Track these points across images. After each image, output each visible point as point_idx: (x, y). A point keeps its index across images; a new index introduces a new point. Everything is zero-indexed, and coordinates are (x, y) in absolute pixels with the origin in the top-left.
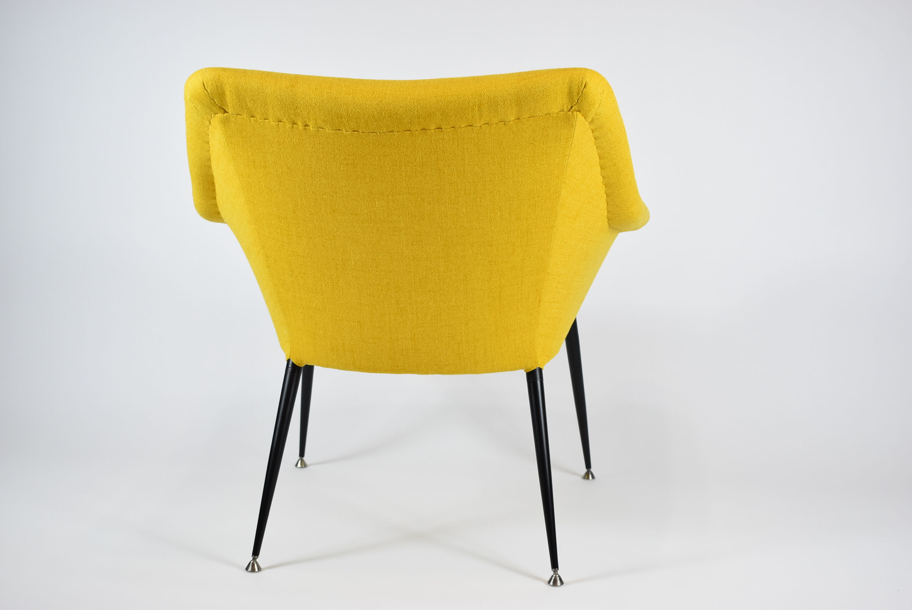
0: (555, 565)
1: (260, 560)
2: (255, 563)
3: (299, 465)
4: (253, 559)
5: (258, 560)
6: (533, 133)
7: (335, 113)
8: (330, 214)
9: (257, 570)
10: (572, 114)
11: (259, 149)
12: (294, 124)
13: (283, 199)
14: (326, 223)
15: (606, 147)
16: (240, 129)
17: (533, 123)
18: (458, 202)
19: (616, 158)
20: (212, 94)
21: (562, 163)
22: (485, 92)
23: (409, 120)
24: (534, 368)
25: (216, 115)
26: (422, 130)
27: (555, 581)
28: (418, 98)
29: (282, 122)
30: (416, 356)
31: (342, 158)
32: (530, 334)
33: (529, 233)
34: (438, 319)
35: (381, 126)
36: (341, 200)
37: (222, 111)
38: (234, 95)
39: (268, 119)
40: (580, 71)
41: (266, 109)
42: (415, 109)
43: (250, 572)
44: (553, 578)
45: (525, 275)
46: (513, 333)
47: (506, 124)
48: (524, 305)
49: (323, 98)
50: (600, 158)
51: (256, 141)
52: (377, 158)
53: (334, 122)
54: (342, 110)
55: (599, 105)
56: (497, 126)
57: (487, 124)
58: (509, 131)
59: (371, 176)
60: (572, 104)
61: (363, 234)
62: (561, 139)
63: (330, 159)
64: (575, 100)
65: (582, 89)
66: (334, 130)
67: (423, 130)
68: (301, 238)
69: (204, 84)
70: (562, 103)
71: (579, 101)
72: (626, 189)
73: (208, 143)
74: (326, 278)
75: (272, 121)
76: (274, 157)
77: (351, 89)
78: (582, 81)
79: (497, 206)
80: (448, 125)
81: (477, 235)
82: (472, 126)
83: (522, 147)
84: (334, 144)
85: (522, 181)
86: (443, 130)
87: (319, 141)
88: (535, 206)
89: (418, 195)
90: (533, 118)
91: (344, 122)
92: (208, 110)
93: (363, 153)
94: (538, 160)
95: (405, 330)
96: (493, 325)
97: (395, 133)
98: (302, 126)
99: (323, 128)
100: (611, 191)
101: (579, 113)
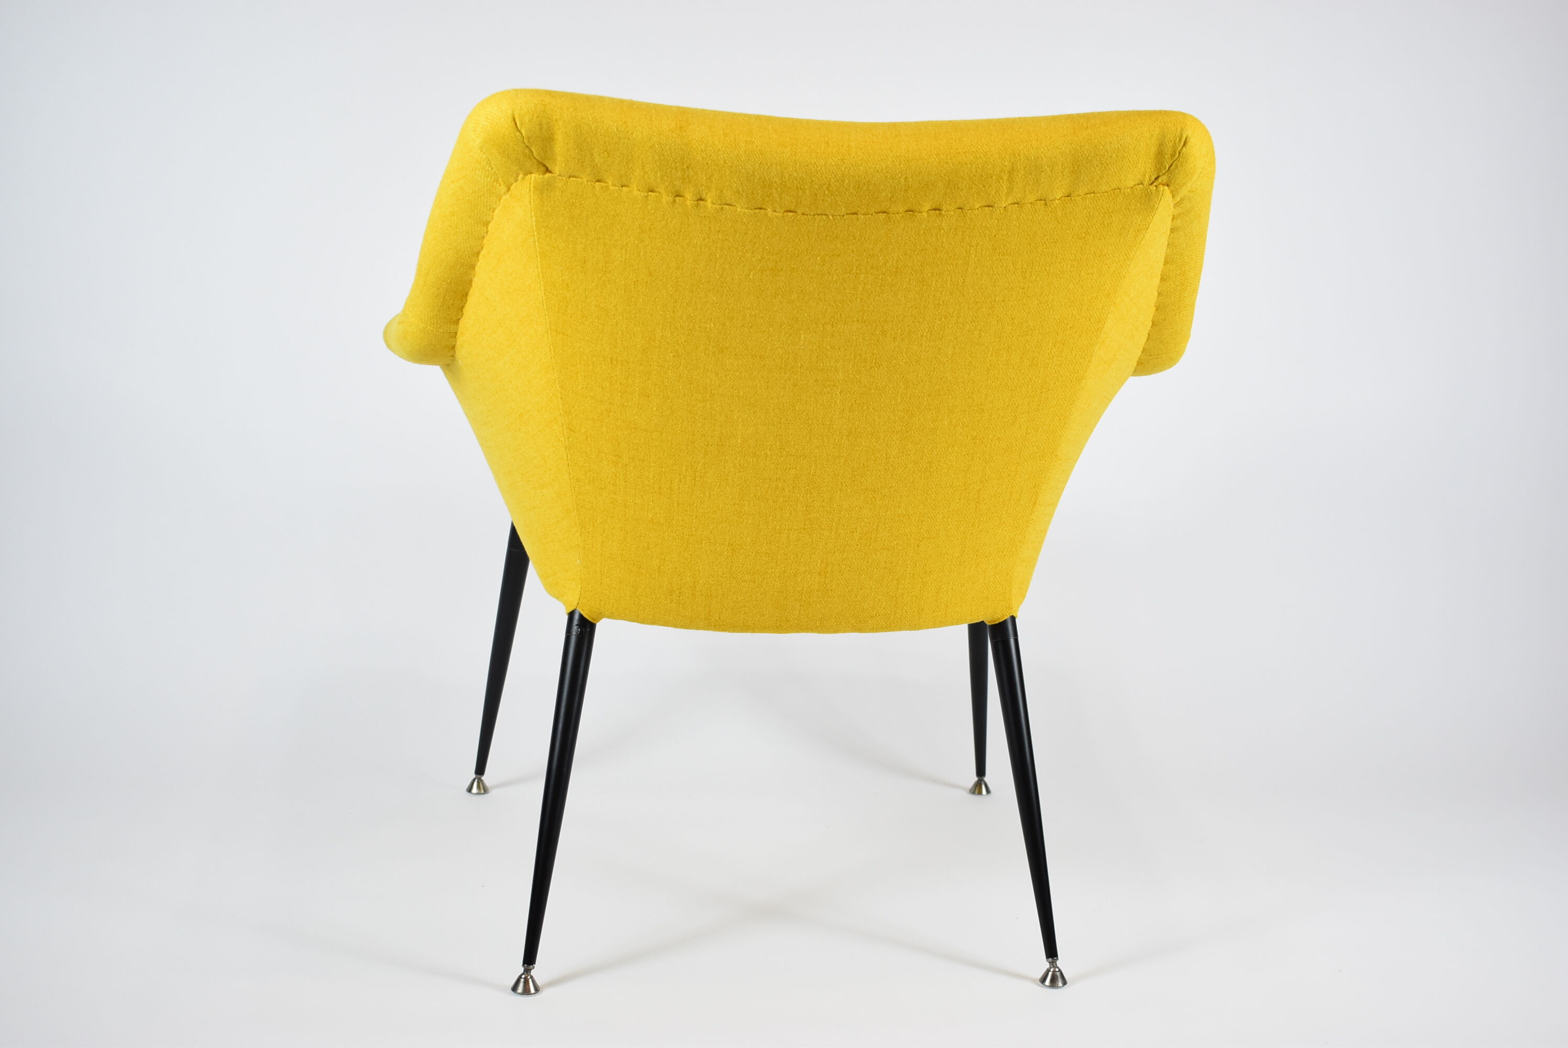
0: (1051, 951)
1: (537, 971)
2: (529, 977)
3: (475, 790)
4: (524, 971)
5: (533, 973)
6: (1087, 220)
7: (759, 179)
8: (712, 355)
9: (532, 990)
10: (1156, 190)
11: (599, 239)
12: (677, 196)
13: (626, 328)
14: (701, 371)
15: (1181, 245)
16: (570, 203)
17: (1091, 204)
18: (942, 337)
19: (1189, 263)
20: (529, 138)
21: (1120, 272)
22: (1020, 149)
23: (889, 195)
24: (1006, 618)
25: (528, 177)
26: (906, 211)
27: (1055, 979)
28: (906, 156)
29: (656, 192)
30: (824, 602)
31: (757, 258)
32: (1009, 559)
33: (1044, 390)
34: (871, 538)
35: (839, 204)
36: (738, 331)
37: (544, 169)
38: (573, 141)
39: (628, 187)
40: (1176, 116)
41: (629, 168)
42: (902, 175)
43: (519, 994)
44: (1050, 973)
45: (1024, 460)
46: (986, 558)
47: (1048, 204)
48: (1012, 510)
49: (739, 152)
50: (1166, 262)
51: (597, 224)
52: (819, 258)
53: (756, 195)
54: (772, 173)
55: (1199, 176)
56: (1033, 207)
57: (1016, 203)
58: (1050, 216)
59: (802, 291)
60: (1159, 173)
61: (766, 392)
62: (1129, 231)
63: (733, 260)
64: (1166, 165)
65: (1179, 148)
66: (751, 209)
67: (908, 212)
68: (649, 397)
69: (514, 120)
70: (1144, 170)
71: (1171, 168)
72: (1185, 314)
73: (486, 224)
74: (684, 467)
75: (635, 189)
76: (626, 254)
77: (786, 137)
78: (1181, 135)
79: (1004, 344)
80: (953, 204)
81: (963, 393)
82: (992, 207)
83: (1066, 243)
84: (745, 234)
85: (1053, 302)
86: (943, 212)
87: (720, 227)
88: (1064, 344)
89: (878, 323)
90: (1093, 194)
91: (774, 195)
92: (516, 166)
93: (795, 250)
94: (1085, 265)
95: (811, 557)
96: (959, 546)
97: (859, 215)
98: (693, 201)
99: (731, 204)
100: (1163, 317)
101: (1167, 187)
